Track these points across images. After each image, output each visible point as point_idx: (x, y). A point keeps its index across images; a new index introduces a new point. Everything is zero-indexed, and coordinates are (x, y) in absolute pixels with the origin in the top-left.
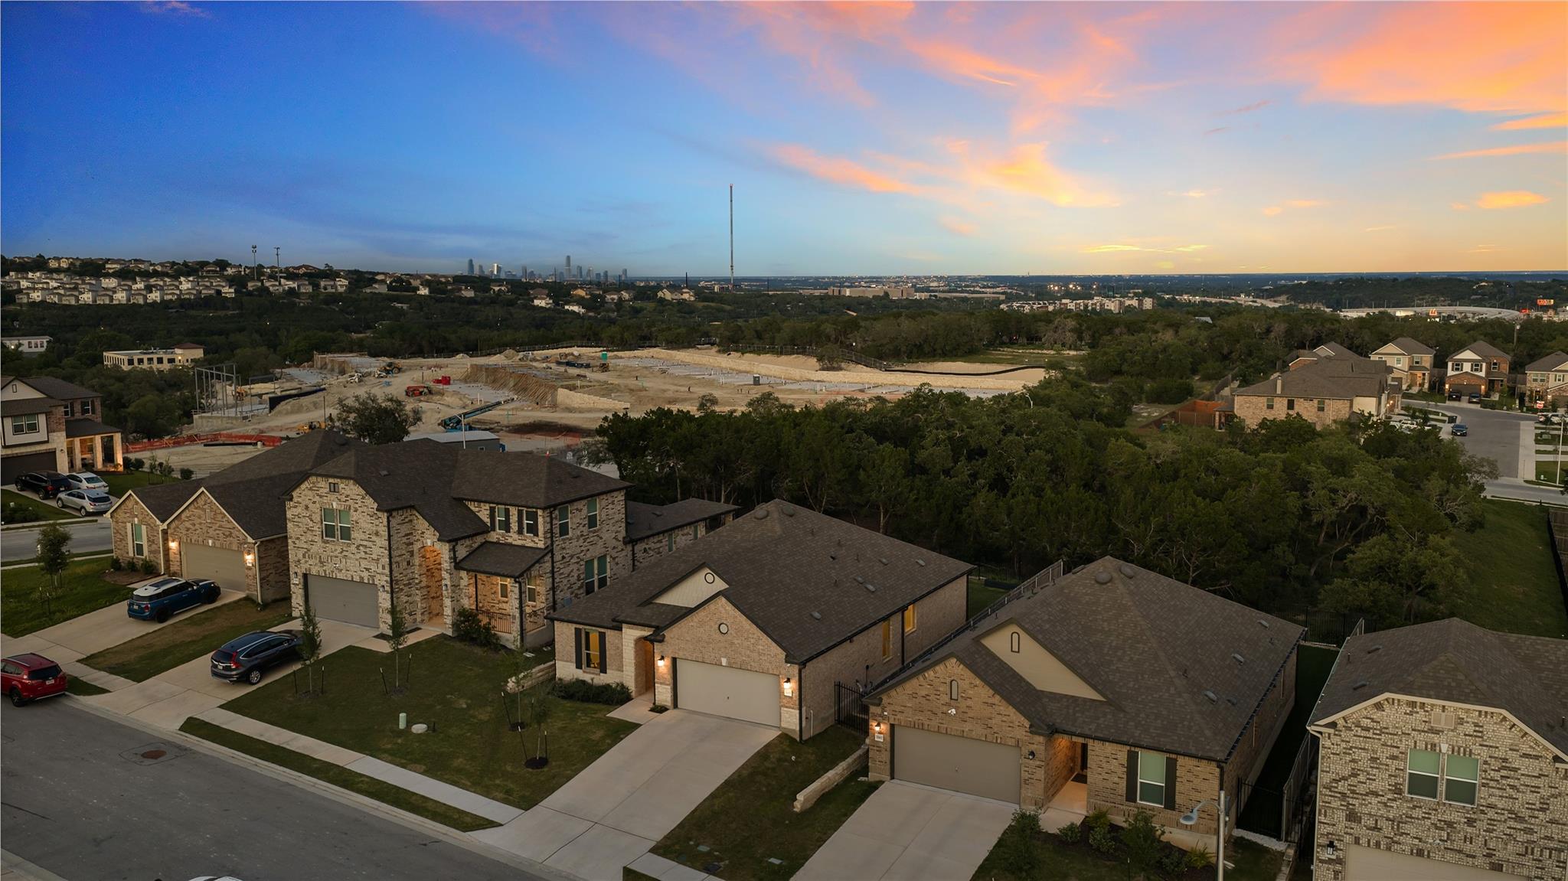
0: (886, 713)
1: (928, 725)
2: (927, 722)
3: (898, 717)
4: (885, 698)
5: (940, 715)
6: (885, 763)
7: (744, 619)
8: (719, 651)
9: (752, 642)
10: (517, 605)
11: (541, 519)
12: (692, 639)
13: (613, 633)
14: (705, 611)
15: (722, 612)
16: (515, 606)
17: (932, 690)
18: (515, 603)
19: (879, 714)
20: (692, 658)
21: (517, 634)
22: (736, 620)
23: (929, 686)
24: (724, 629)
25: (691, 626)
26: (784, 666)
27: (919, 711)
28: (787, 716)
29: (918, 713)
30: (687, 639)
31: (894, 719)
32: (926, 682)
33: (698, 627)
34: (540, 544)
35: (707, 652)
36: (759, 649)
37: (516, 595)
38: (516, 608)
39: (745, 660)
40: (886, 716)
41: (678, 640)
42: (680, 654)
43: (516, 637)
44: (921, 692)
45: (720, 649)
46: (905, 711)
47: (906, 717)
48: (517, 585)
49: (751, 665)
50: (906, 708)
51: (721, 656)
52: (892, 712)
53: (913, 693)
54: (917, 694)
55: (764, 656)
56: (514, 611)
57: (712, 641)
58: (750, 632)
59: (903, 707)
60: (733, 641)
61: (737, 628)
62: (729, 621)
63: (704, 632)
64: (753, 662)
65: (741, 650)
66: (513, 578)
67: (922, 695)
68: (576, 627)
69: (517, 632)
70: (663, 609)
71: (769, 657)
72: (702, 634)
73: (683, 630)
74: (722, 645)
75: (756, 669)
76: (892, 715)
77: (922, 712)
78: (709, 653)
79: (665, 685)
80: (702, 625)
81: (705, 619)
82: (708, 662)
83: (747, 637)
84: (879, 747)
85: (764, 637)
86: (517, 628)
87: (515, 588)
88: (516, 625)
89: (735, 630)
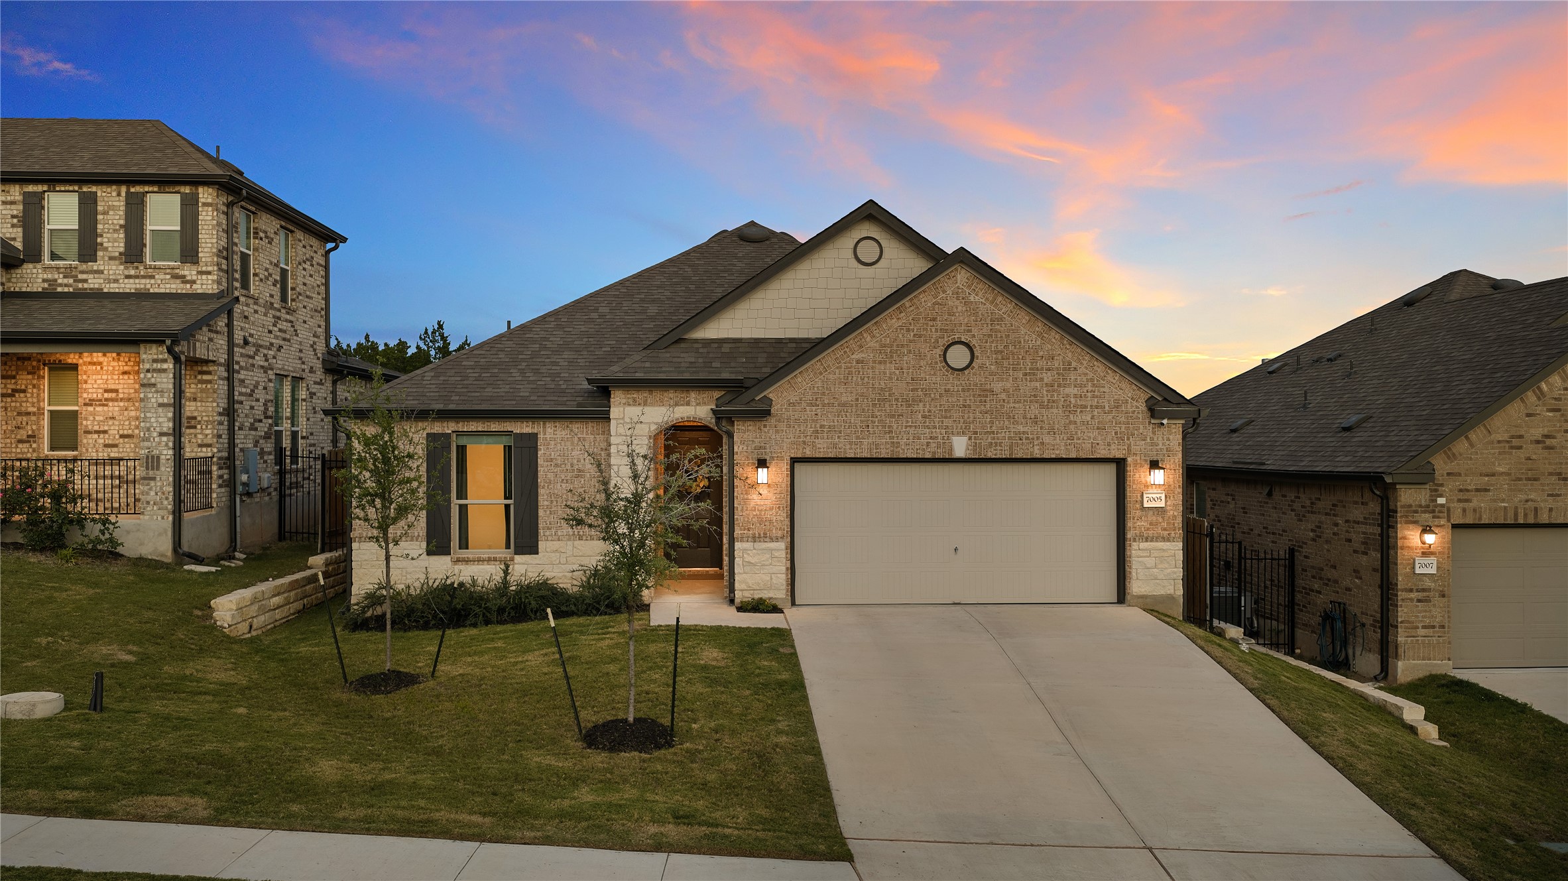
0: (1441, 501)
1: (1551, 510)
2: (1545, 504)
3: (1475, 503)
4: (1440, 464)
6: (1443, 627)
7: (1024, 321)
8: (946, 417)
9: (1046, 380)
10: (166, 425)
11: (210, 213)
12: (857, 400)
13: (563, 432)
14: (902, 315)
15: (955, 310)
16: (158, 429)
17: (1559, 421)
18: (161, 420)
19: (1423, 503)
20: (858, 450)
21: (167, 509)
22: (998, 327)
23: (1551, 414)
24: (959, 357)
25: (858, 362)
26: (1141, 431)
27: (1529, 479)
28: (1150, 562)
29: (1525, 485)
30: (844, 399)
31: (1464, 510)
32: (1544, 405)
33: (880, 363)
34: (205, 282)
35: (906, 427)
36: (1068, 396)
37: (162, 397)
38: (161, 434)
39: (1024, 433)
40: (1442, 506)
41: (811, 405)
42: (819, 446)
43: (159, 518)
44: (1532, 431)
45: (948, 415)
46: (1492, 485)
47: (1495, 501)
48: (171, 366)
49: (1042, 443)
50: (1493, 475)
51: (950, 432)
52: (1461, 490)
53: (1512, 437)
54: (1521, 437)
55: (1081, 412)
56: (154, 444)
57: (920, 393)
58: (1041, 353)
59: (1487, 475)
60: (988, 387)
61: (1000, 348)
62: (975, 331)
63: (897, 372)
64: (1049, 433)
65: (1012, 405)
66: (164, 342)
67: (1535, 438)
68: (432, 431)
69: (166, 502)
70: (726, 348)
71: (1096, 413)
72: (891, 378)
73: (831, 376)
74: (954, 399)
75: (1057, 452)
76: (1460, 501)
77: (1535, 479)
78: (913, 429)
79: (767, 539)
80: (891, 356)
81: (900, 336)
82: (909, 456)
83: (1030, 369)
84: (1424, 590)
85: (1085, 362)
86: (163, 493)
87: (163, 375)
88: (159, 484)
89: (994, 356)
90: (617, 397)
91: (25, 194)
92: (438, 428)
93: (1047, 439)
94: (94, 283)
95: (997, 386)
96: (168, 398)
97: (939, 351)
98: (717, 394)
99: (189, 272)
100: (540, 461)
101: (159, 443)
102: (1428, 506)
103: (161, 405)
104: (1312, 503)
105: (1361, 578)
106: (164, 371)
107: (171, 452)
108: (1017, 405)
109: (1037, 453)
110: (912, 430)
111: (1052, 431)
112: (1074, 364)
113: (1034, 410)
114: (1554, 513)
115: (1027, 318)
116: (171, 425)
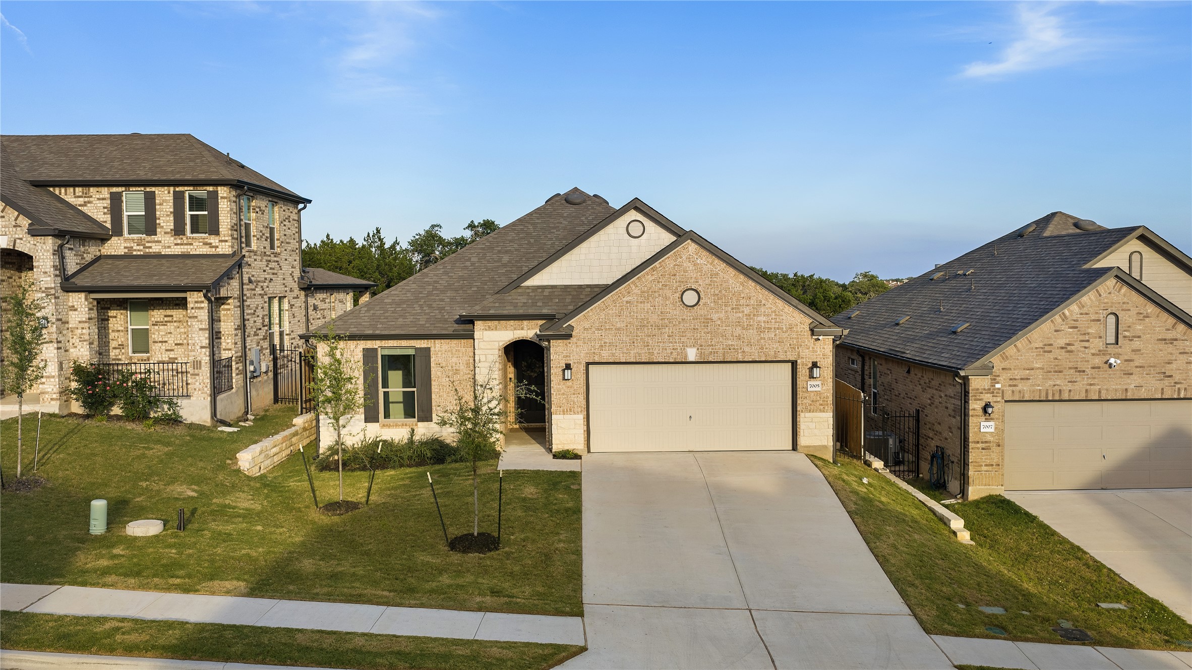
0: (998, 386)
1: (1070, 391)
2: (1066, 387)
3: (1020, 387)
4: (997, 363)
5: (1089, 371)
6: (999, 465)
7: (732, 275)
8: (683, 336)
9: (745, 312)
10: (204, 341)
11: (226, 203)
12: (627, 326)
13: (446, 347)
14: (655, 272)
15: (688, 269)
16: (200, 344)
17: (1077, 334)
18: (201, 338)
19: (986, 388)
20: (628, 358)
21: (206, 393)
22: (715, 279)
23: (1071, 330)
24: (690, 298)
25: (627, 302)
26: (806, 343)
27: (1056, 372)
28: (812, 425)
29: (1054, 375)
30: (618, 326)
31: (1013, 392)
32: (1066, 324)
33: (641, 303)
34: (224, 247)
35: (658, 342)
36: (759, 322)
37: (201, 324)
38: (202, 347)
39: (732, 345)
40: (999, 389)
41: (598, 329)
42: (603, 355)
43: (202, 399)
44: (1059, 341)
45: (684, 334)
46: (1032, 376)
47: (1033, 385)
48: (206, 305)
49: (744, 352)
50: (1033, 369)
51: (685, 346)
52: (1011, 379)
53: (1045, 345)
54: (1051, 345)
55: (768, 331)
56: (197, 353)
57: (666, 321)
58: (742, 296)
59: (1028, 370)
60: (709, 317)
61: (717, 292)
62: (700, 282)
63: (652, 308)
64: (748, 345)
65: (725, 328)
66: (202, 291)
67: (1060, 346)
68: (366, 347)
69: (206, 389)
70: (546, 292)
71: (777, 332)
72: (648, 312)
73: (610, 312)
74: (688, 325)
75: (753, 357)
76: (1010, 386)
77: (1060, 372)
78: (662, 343)
79: (572, 413)
80: (648, 299)
81: (654, 286)
82: (660, 360)
83: (735, 305)
84: (986, 442)
85: (770, 301)
86: (204, 383)
87: (201, 311)
88: (201, 378)
89: (713, 297)
90: (479, 324)
91: (111, 193)
92: (370, 344)
93: (747, 349)
94: (155, 249)
95: (715, 316)
96: (205, 325)
97: (678, 295)
98: (541, 322)
99: (214, 240)
100: (432, 365)
101: (201, 353)
102: (989, 389)
103: (201, 329)
104: (929, 381)
105: (952, 433)
106: (202, 308)
107: (208, 358)
108: (727, 328)
109: (740, 358)
110: (661, 345)
111: (750, 344)
112: (763, 302)
113: (738, 331)
114: (1072, 393)
115: (734, 273)
116: (207, 341)
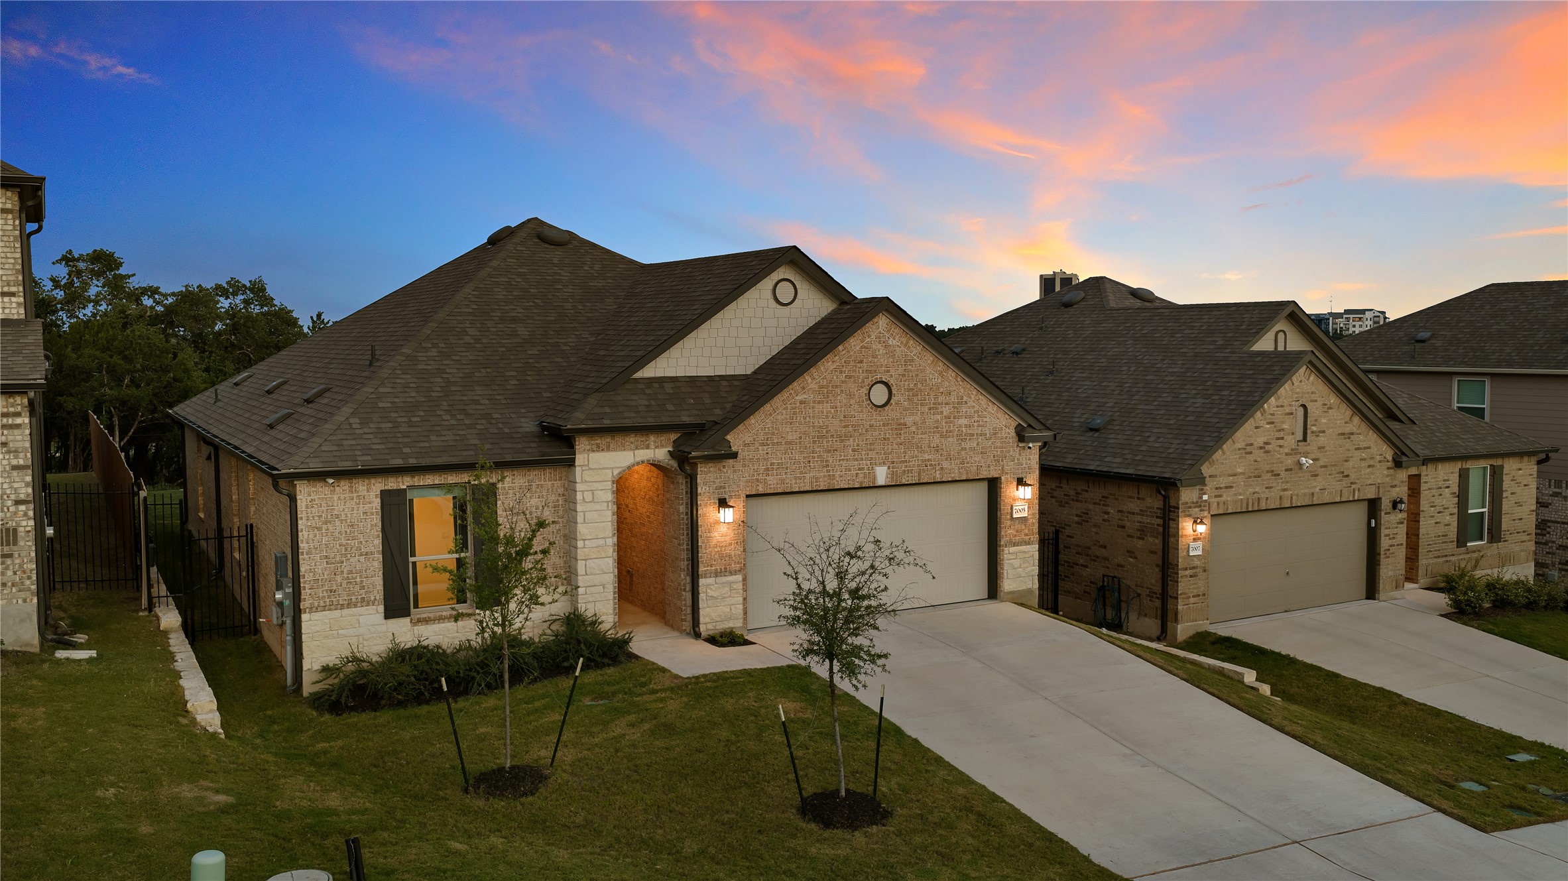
0: (1205, 497)
1: (1267, 499)
2: (1264, 494)
3: (1224, 498)
4: (1206, 470)
5: (1283, 474)
6: (1204, 595)
7: (929, 362)
8: (870, 450)
9: (945, 414)
10: (23, 491)
11: (11, 222)
12: (800, 438)
13: (522, 481)
14: (837, 358)
15: (877, 353)
16: (13, 497)
17: (1273, 431)
18: (16, 485)
19: (1195, 500)
20: (802, 485)
21: (29, 589)
22: (910, 367)
23: (1268, 426)
24: (879, 395)
25: (801, 402)
26: (1011, 453)
27: (1255, 477)
28: (1016, 563)
29: (1253, 481)
30: (790, 438)
31: (1218, 504)
32: (1265, 419)
33: (819, 402)
34: (7, 305)
35: (840, 460)
37: (16, 457)
38: (18, 502)
40: (1206, 501)
41: (763, 445)
42: (770, 482)
43: (20, 601)
44: (1258, 440)
45: (872, 447)
46: (1234, 483)
47: (1236, 495)
48: (27, 420)
50: (1235, 475)
51: (874, 464)
52: (1217, 489)
53: (1247, 445)
54: (1251, 445)
56: (8, 515)
57: (851, 429)
58: (941, 390)
59: (1232, 476)
60: (902, 421)
61: (912, 386)
62: (892, 372)
63: (832, 410)
64: (946, 459)
65: (920, 436)
66: (26, 393)
67: (1259, 445)
68: (386, 488)
70: (669, 388)
71: (980, 440)
72: (827, 417)
73: (779, 417)
74: (877, 433)
76: (1216, 496)
77: (1259, 477)
78: (845, 462)
79: (727, 574)
81: (835, 377)
82: (842, 486)
83: (934, 404)
84: (1193, 568)
85: (973, 396)
86: (24, 572)
87: (16, 432)
88: (17, 561)
89: (907, 393)
90: (582, 444)
92: (392, 484)
93: (946, 464)
95: (909, 420)
96: (25, 459)
97: (864, 391)
98: (674, 436)
100: (500, 512)
101: (15, 513)
102: (1197, 502)
103: (14, 468)
106: (18, 426)
107: (32, 523)
108: (923, 436)
109: (938, 478)
111: (949, 458)
112: (965, 398)
113: (936, 440)
114: (1268, 502)
116: (30, 490)
